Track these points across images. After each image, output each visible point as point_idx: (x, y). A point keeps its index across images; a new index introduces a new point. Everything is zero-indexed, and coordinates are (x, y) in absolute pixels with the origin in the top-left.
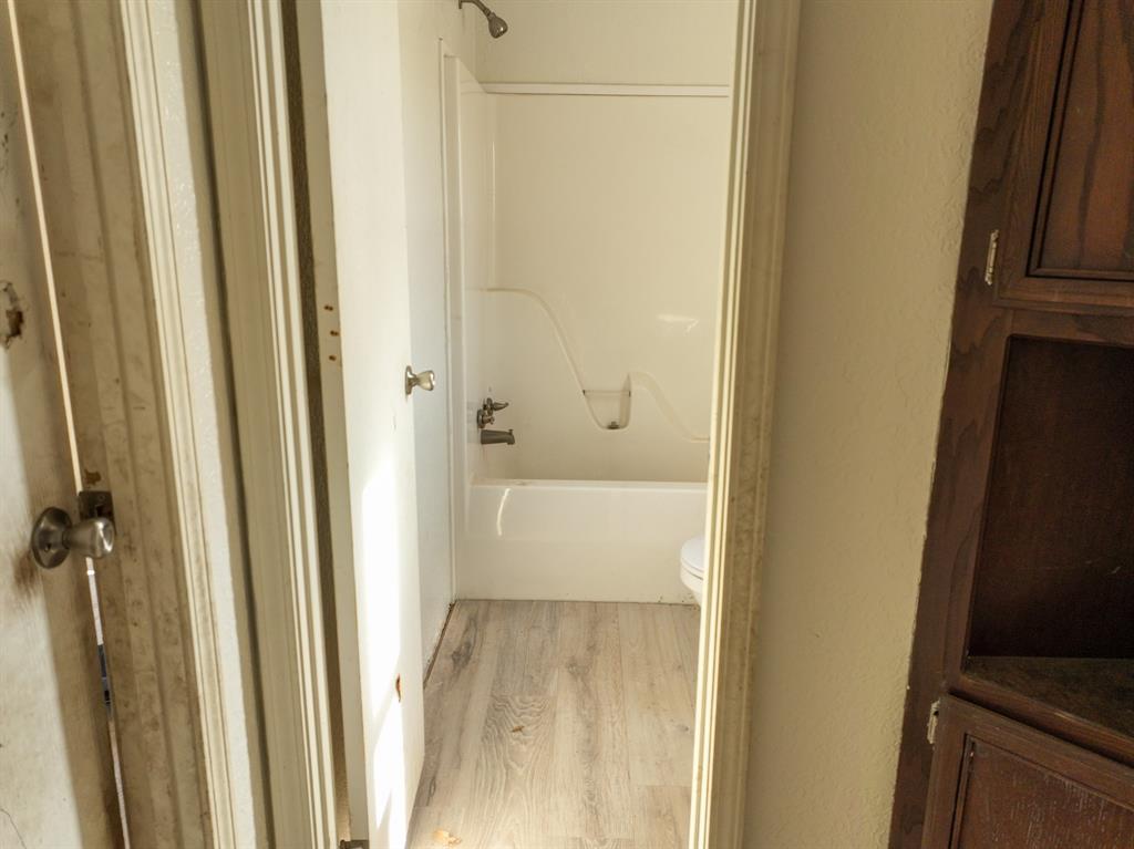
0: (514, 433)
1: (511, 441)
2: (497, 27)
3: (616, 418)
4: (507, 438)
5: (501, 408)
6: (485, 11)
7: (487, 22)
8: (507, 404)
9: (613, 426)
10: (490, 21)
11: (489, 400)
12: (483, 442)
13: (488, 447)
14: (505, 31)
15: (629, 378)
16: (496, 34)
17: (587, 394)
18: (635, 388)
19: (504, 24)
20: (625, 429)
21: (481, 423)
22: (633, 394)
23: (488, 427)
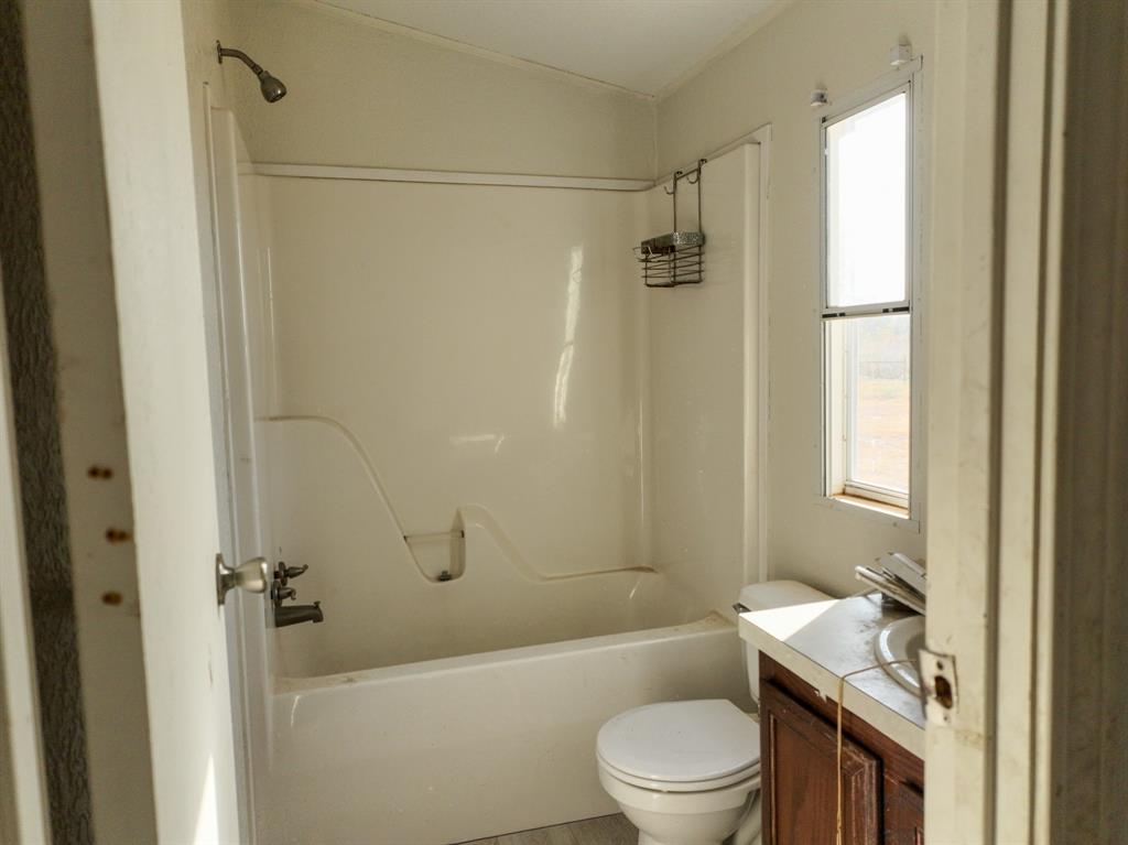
0: (321, 606)
1: (318, 618)
2: (272, 90)
3: (445, 565)
4: (313, 614)
5: (300, 573)
6: (255, 68)
7: (259, 83)
8: (306, 567)
9: (444, 577)
10: (263, 82)
11: (281, 565)
12: (279, 624)
13: (285, 630)
14: (283, 94)
15: (459, 515)
16: (271, 97)
17: (409, 540)
18: (469, 527)
19: (281, 86)
20: (461, 578)
21: (277, 598)
22: (466, 535)
23: (287, 603)
